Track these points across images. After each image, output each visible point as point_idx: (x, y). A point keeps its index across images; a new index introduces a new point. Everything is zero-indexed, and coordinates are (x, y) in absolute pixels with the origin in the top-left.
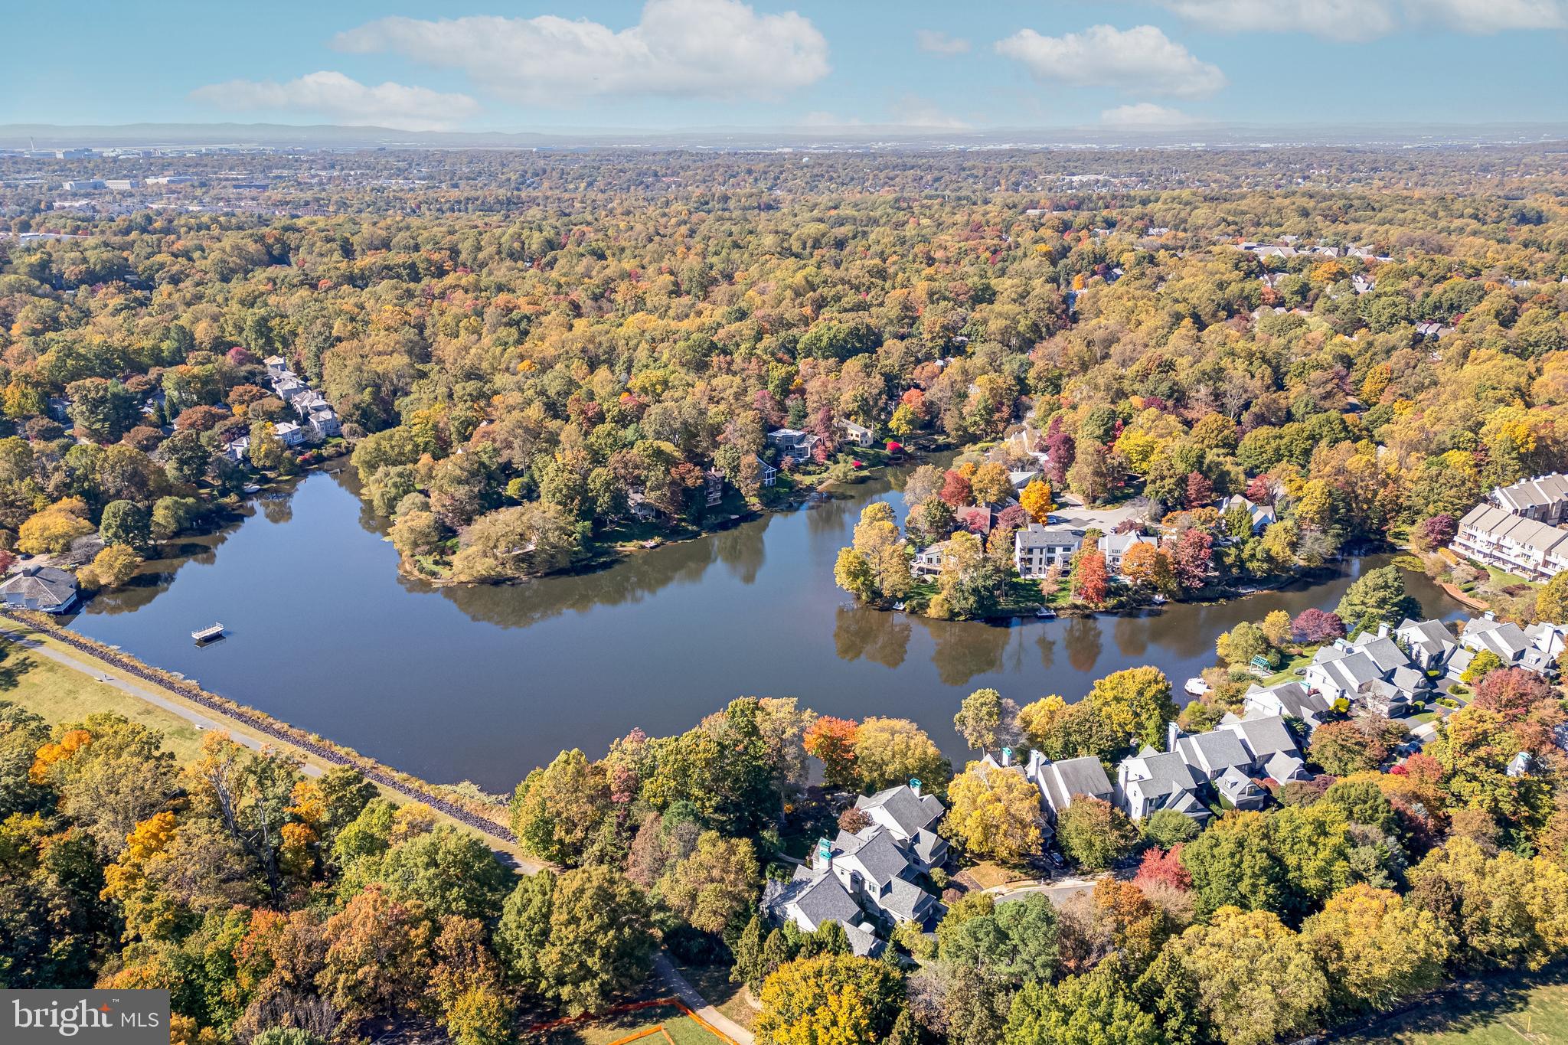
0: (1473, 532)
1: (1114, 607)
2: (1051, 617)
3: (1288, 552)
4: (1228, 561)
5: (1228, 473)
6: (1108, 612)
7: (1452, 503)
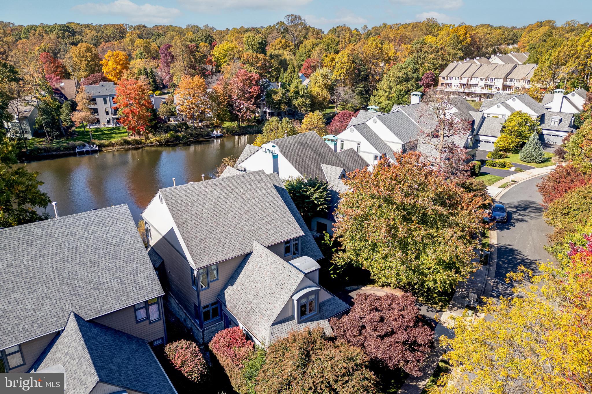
0: (449, 81)
1: (168, 141)
2: (94, 152)
3: (326, 93)
4: (276, 98)
5: (285, 60)
6: (160, 144)
7: (433, 64)
